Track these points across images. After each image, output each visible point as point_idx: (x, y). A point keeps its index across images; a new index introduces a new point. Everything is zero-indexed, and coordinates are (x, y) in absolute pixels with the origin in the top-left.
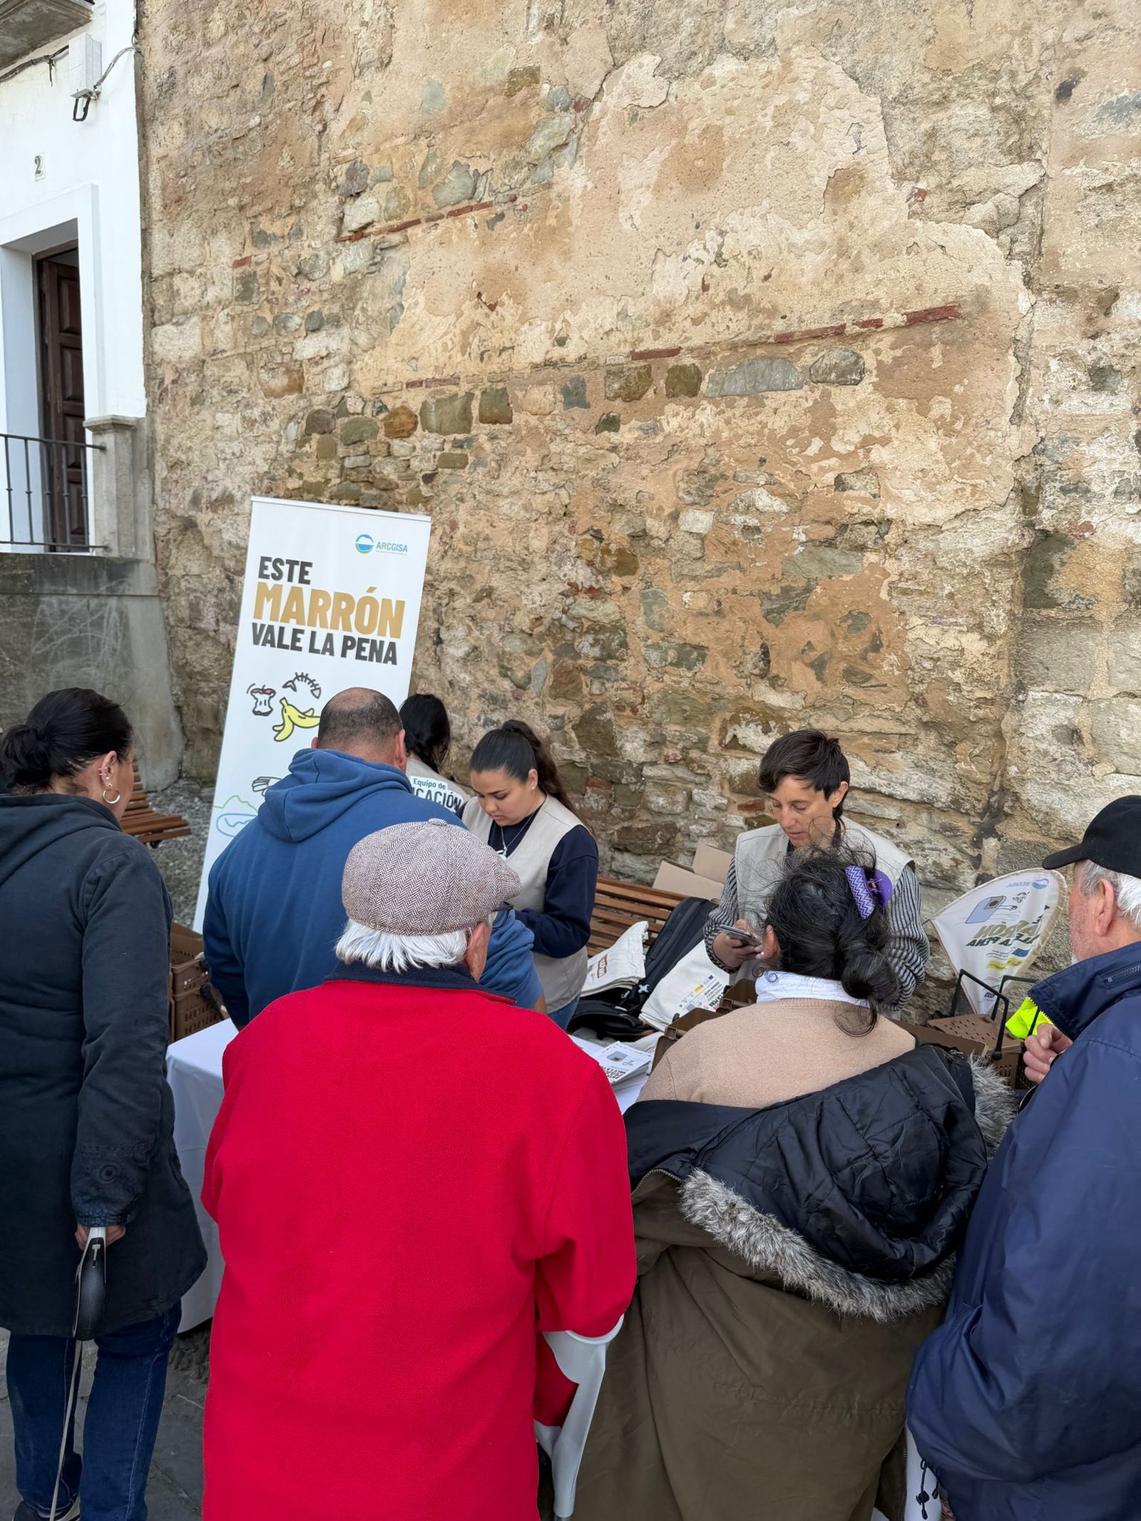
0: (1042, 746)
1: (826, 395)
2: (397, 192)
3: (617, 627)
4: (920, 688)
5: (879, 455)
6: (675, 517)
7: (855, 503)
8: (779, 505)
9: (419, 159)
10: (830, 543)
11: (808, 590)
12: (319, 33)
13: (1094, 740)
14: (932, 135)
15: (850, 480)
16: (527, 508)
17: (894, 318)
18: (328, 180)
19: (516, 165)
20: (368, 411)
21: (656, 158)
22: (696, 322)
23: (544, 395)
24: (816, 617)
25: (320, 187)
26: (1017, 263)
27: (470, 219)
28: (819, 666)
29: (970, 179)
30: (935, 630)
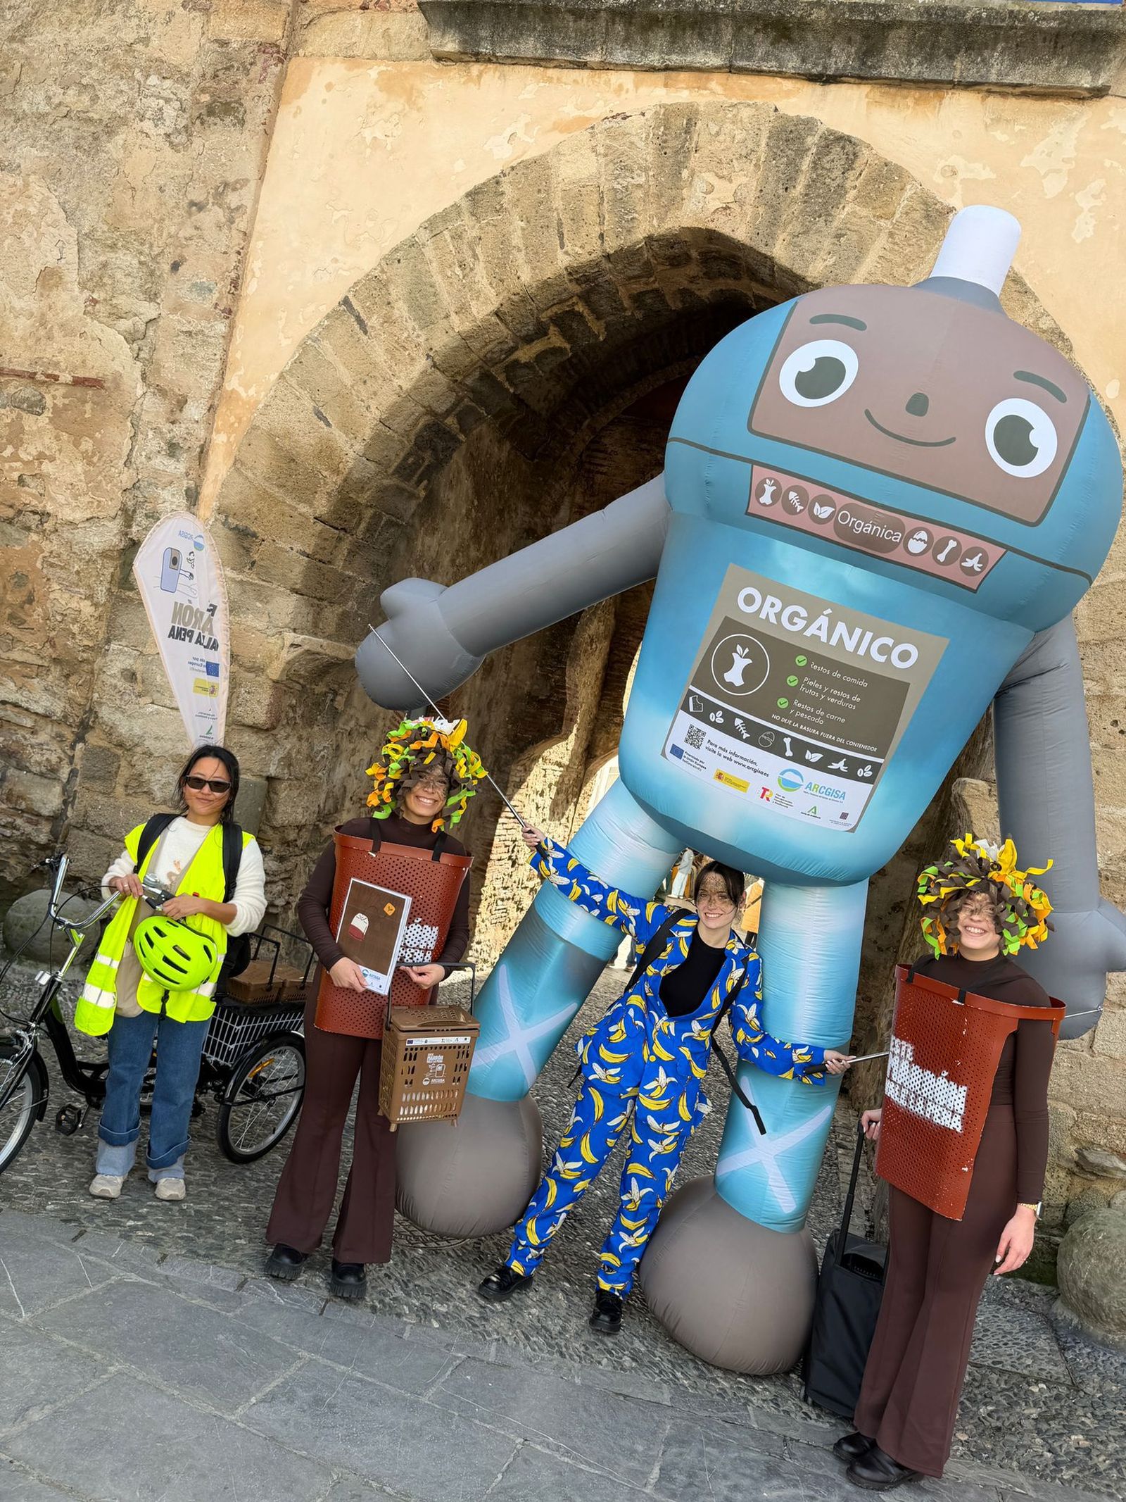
0: (114, 682)
1: (19, 417)
4: (53, 634)
5: (47, 467)
7: (27, 496)
10: (10, 521)
13: (143, 682)
14: (105, 265)
15: (28, 480)
17: (66, 377)
26: (139, 364)
29: (121, 301)
30: (67, 595)
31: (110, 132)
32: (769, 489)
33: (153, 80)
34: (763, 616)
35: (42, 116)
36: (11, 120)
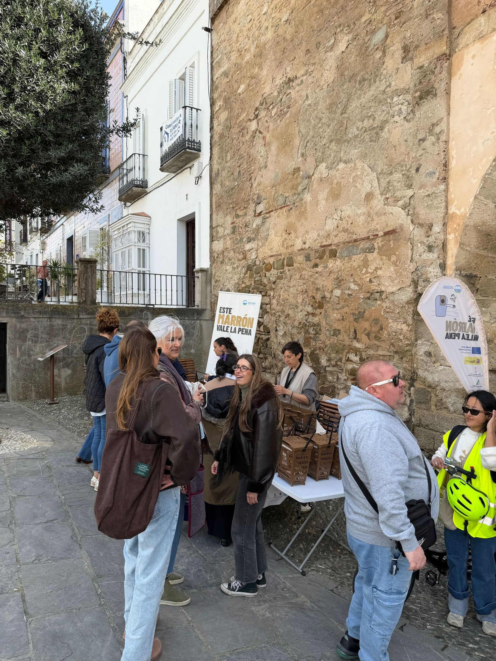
0: (422, 358)
1: (366, 256)
2: (268, 202)
3: (318, 325)
4: (393, 341)
5: (380, 272)
6: (332, 292)
7: (374, 287)
8: (356, 288)
9: (273, 193)
10: (369, 298)
11: (364, 312)
12: (251, 159)
13: (435, 356)
14: (389, 182)
15: (373, 280)
16: (297, 290)
17: (381, 234)
18: (253, 200)
19: (295, 194)
20: (261, 264)
21: (327, 191)
22: (336, 236)
23: (300, 258)
24: (367, 320)
25: (251, 202)
26: (409, 217)
27: (285, 209)
28: (368, 335)
29: (398, 194)
30: (395, 324)
31: (382, 128)
33: (395, 99)
35: (356, 136)
36: (346, 144)
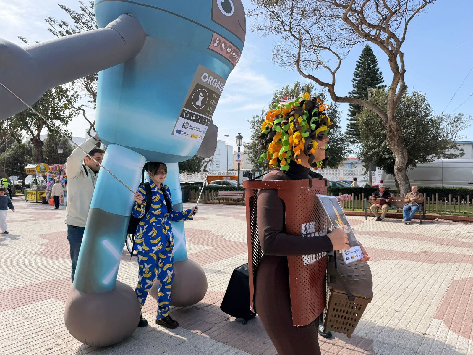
32: (217, 41)
34: (208, 83)
